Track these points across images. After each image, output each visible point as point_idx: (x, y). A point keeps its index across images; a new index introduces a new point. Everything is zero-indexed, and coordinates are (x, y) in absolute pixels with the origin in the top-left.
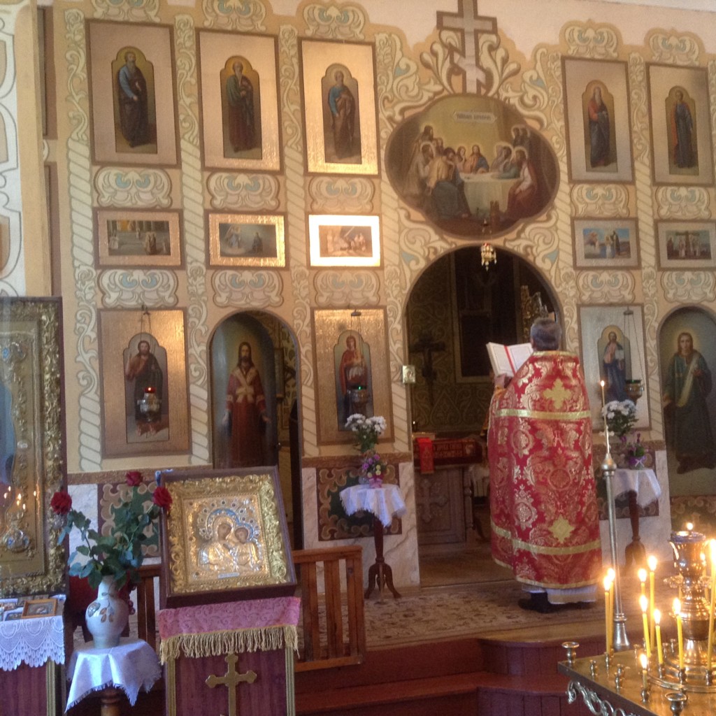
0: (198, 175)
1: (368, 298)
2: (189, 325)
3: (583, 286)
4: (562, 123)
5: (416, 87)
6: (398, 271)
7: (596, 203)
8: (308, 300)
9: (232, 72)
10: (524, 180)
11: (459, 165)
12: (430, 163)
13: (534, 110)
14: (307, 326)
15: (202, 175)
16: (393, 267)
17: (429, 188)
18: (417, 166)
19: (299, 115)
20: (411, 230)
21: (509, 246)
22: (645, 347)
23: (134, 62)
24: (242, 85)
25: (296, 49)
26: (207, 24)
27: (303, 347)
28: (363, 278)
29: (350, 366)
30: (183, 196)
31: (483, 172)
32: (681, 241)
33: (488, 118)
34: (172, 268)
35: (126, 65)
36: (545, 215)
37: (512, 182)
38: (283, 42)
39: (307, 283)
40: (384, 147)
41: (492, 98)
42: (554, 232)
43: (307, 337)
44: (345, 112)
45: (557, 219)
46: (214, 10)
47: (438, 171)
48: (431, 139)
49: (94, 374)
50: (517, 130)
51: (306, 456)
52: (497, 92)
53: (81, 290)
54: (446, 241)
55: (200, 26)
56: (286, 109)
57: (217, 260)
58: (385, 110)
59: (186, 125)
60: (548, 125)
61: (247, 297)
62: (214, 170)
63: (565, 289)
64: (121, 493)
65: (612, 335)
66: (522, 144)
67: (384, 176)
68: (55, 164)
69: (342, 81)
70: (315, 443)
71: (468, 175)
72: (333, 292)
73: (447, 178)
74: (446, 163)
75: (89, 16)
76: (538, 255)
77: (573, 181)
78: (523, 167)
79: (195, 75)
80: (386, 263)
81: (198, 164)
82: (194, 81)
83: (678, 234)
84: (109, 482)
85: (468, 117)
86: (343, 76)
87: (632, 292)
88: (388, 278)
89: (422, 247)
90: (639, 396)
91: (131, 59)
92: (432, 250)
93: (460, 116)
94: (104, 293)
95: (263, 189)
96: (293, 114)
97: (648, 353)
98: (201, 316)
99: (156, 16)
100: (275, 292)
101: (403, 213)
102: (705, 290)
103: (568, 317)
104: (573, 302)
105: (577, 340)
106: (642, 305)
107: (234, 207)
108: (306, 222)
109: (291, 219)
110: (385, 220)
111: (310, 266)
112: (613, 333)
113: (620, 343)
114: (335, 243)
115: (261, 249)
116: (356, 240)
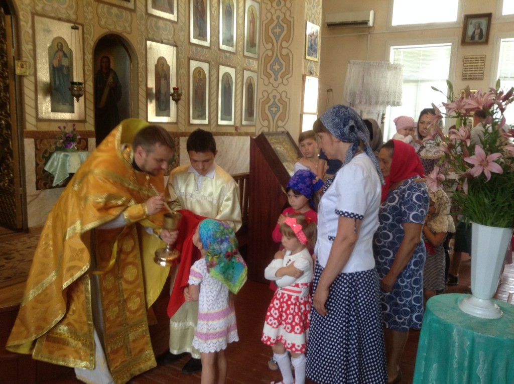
22: (84, 59)
65: (60, 44)
87: (76, 13)
90: (80, 96)
97: (86, 64)
102: (125, 24)
103: (25, 22)
104: (28, 9)
105: (32, 44)
106: (83, 25)
112: (61, 43)
113: (66, 52)
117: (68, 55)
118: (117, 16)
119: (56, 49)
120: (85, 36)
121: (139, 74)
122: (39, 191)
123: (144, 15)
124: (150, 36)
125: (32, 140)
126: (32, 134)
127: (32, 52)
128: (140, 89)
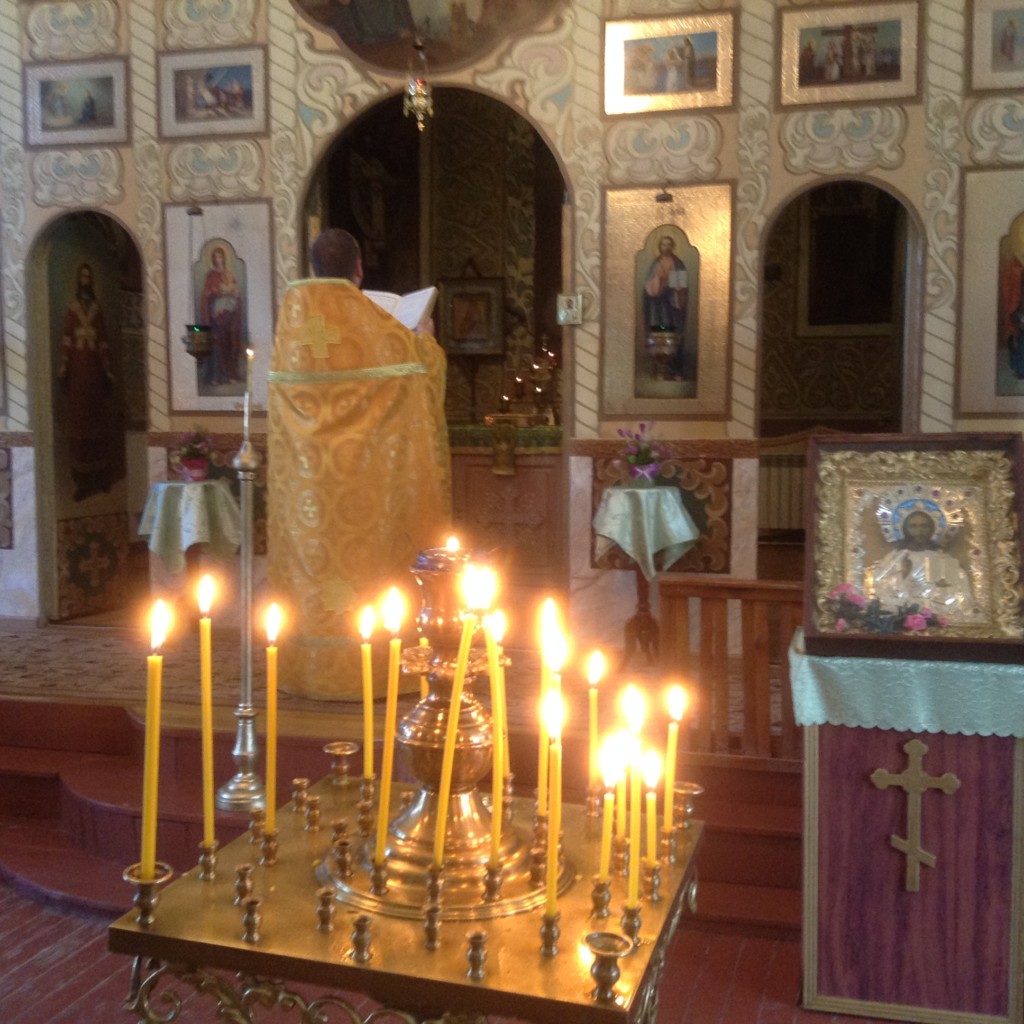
0: (14, 12)
1: (244, 185)
2: (4, 234)
3: (616, 153)
6: (292, 137)
8: (157, 192)
14: (157, 233)
15: (18, 10)
16: (286, 132)
20: (314, 66)
21: (483, 82)
22: (733, 265)
27: (150, 265)
28: (239, 153)
29: (216, 296)
32: (832, 46)
36: (552, 19)
39: (157, 166)
42: (569, 54)
43: (155, 250)
45: (575, 25)
51: (153, 430)
54: (372, 82)
57: (37, 136)
61: (76, 191)
63: (581, 158)
65: (666, 242)
70: (165, 410)
72: (193, 177)
76: (534, 95)
80: (274, 124)
83: (827, 32)
87: (715, 157)
88: (277, 151)
89: (331, 95)
92: (348, 99)
95: (99, 23)
97: (738, 274)
98: (18, 220)
100: (113, 181)
101: (302, 38)
102: (877, 146)
103: (584, 210)
104: (595, 183)
105: (597, 253)
106: (733, 184)
107: (62, 54)
108: (157, 67)
109: (135, 64)
110: (274, 53)
111: (161, 138)
112: (668, 238)
113: (680, 257)
114: (198, 97)
115: (93, 115)
116: (228, 89)
117: (687, 265)
118: (849, 130)
119: (658, 253)
120: (740, 206)
121: (930, 277)
122: (597, 571)
123: (957, 99)
124: (982, 156)
125: (587, 461)
126: (586, 449)
127: (597, 273)
128: (929, 318)
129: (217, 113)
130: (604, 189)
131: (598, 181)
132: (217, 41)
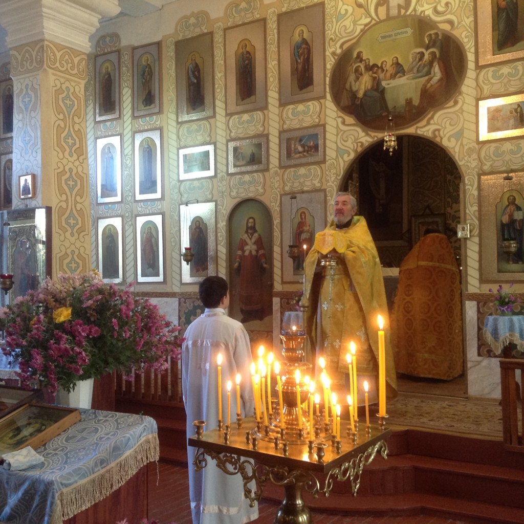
0: (223, 120)
1: (315, 184)
2: (218, 210)
3: (485, 157)
4: (472, 19)
5: (352, 25)
6: (335, 162)
7: (501, 82)
8: (279, 189)
9: (241, 51)
10: (434, 76)
11: (382, 76)
12: (360, 79)
13: (446, 15)
14: (278, 206)
15: (226, 119)
16: (332, 160)
17: (359, 97)
18: (351, 83)
19: (277, 67)
20: (345, 131)
21: (420, 132)
23: (195, 60)
24: (246, 57)
25: (276, 23)
26: (229, 24)
27: (275, 220)
28: (312, 171)
29: (301, 232)
30: (216, 134)
31: (400, 77)
33: (406, 32)
34: (210, 178)
35: (191, 63)
36: (453, 101)
37: (424, 80)
38: (269, 21)
39: (278, 179)
40: (329, 75)
41: (410, 15)
42: (460, 114)
43: (277, 214)
44: (304, 56)
45: (464, 103)
46: (233, 14)
47: (366, 84)
48: (361, 61)
49: (177, 239)
50: (430, 35)
51: (275, 290)
52: (415, 10)
53: (172, 194)
54: (370, 136)
55: (226, 27)
56: (270, 66)
57: (232, 170)
58: (330, 48)
59: (218, 90)
60: (459, 23)
61: (246, 191)
62: (231, 115)
63: (467, 162)
64: (188, 304)
65: (511, 198)
66: (433, 46)
67: (328, 96)
68: (163, 127)
69: (303, 36)
70: (280, 282)
71: (388, 82)
72: (293, 182)
73: (372, 88)
74: (372, 76)
75: (176, 40)
76: (445, 136)
77: (479, 68)
78: (434, 65)
79: (223, 59)
80: (327, 158)
81: (224, 114)
82: (222, 62)
84: (183, 297)
85: (390, 36)
86: (303, 33)
88: (328, 169)
89: (352, 143)
91: (194, 59)
92: (359, 144)
93: (383, 37)
94: (181, 195)
95: (256, 121)
96: (274, 68)
98: (223, 204)
99: (205, 29)
100: (261, 186)
101: (340, 120)
103: (470, 185)
104: (475, 173)
105: (477, 205)
107: (241, 136)
108: (280, 138)
109: (271, 137)
110: (328, 128)
111: (281, 167)
112: (512, 196)
113: (519, 205)
114: (296, 149)
115: (254, 160)
116: (309, 145)
117: (522, 209)
119: (507, 203)
122: (480, 358)
126: (473, 297)
127: (477, 214)
129: (303, 155)
130: (479, 176)
131: (476, 171)
132: (304, 125)
